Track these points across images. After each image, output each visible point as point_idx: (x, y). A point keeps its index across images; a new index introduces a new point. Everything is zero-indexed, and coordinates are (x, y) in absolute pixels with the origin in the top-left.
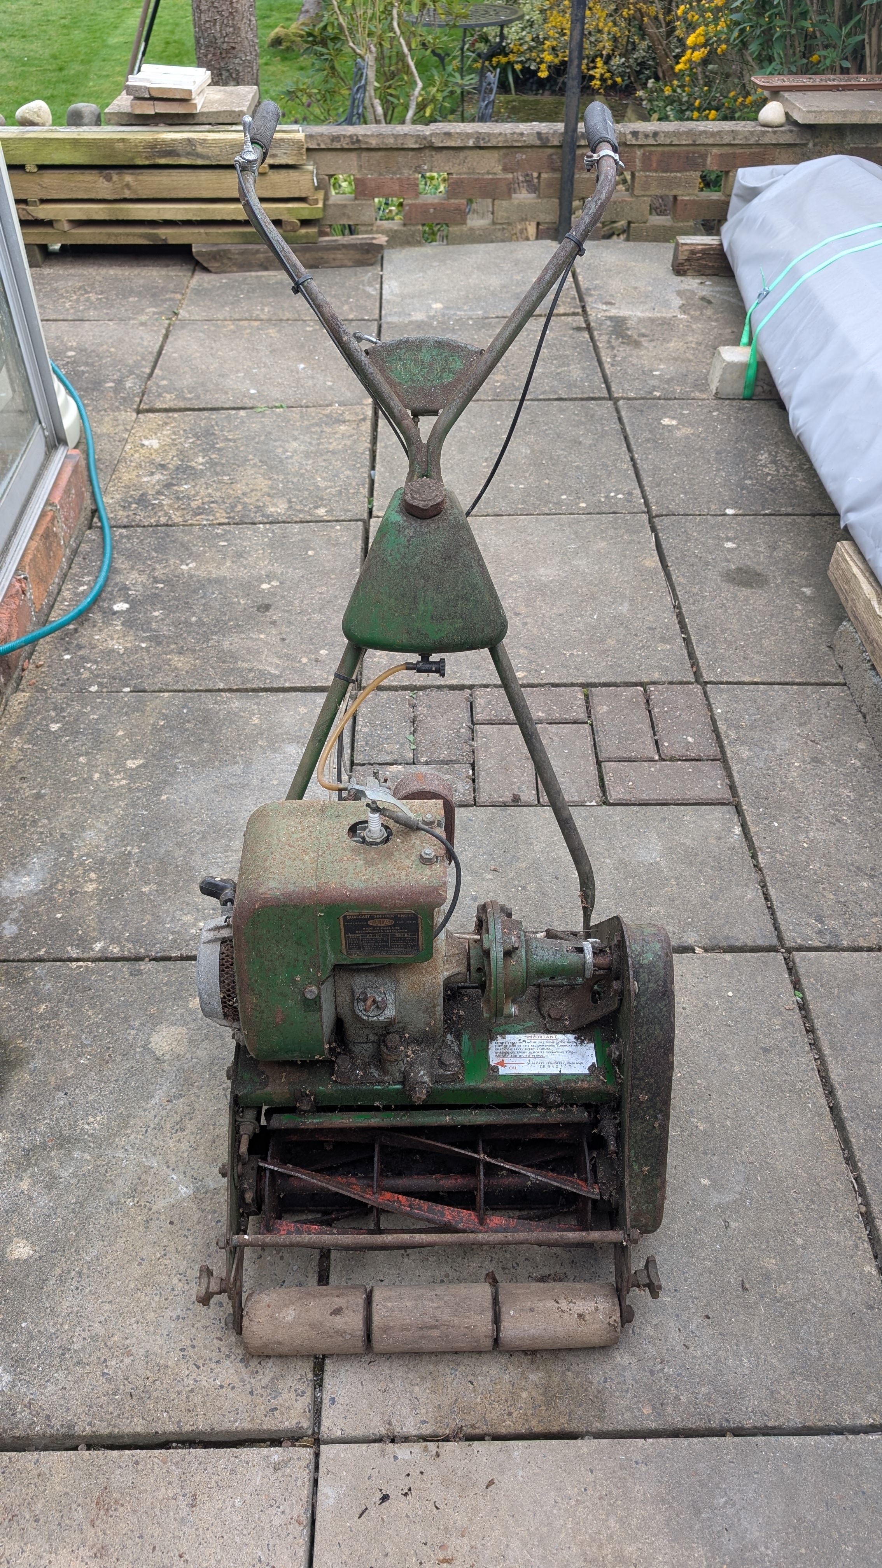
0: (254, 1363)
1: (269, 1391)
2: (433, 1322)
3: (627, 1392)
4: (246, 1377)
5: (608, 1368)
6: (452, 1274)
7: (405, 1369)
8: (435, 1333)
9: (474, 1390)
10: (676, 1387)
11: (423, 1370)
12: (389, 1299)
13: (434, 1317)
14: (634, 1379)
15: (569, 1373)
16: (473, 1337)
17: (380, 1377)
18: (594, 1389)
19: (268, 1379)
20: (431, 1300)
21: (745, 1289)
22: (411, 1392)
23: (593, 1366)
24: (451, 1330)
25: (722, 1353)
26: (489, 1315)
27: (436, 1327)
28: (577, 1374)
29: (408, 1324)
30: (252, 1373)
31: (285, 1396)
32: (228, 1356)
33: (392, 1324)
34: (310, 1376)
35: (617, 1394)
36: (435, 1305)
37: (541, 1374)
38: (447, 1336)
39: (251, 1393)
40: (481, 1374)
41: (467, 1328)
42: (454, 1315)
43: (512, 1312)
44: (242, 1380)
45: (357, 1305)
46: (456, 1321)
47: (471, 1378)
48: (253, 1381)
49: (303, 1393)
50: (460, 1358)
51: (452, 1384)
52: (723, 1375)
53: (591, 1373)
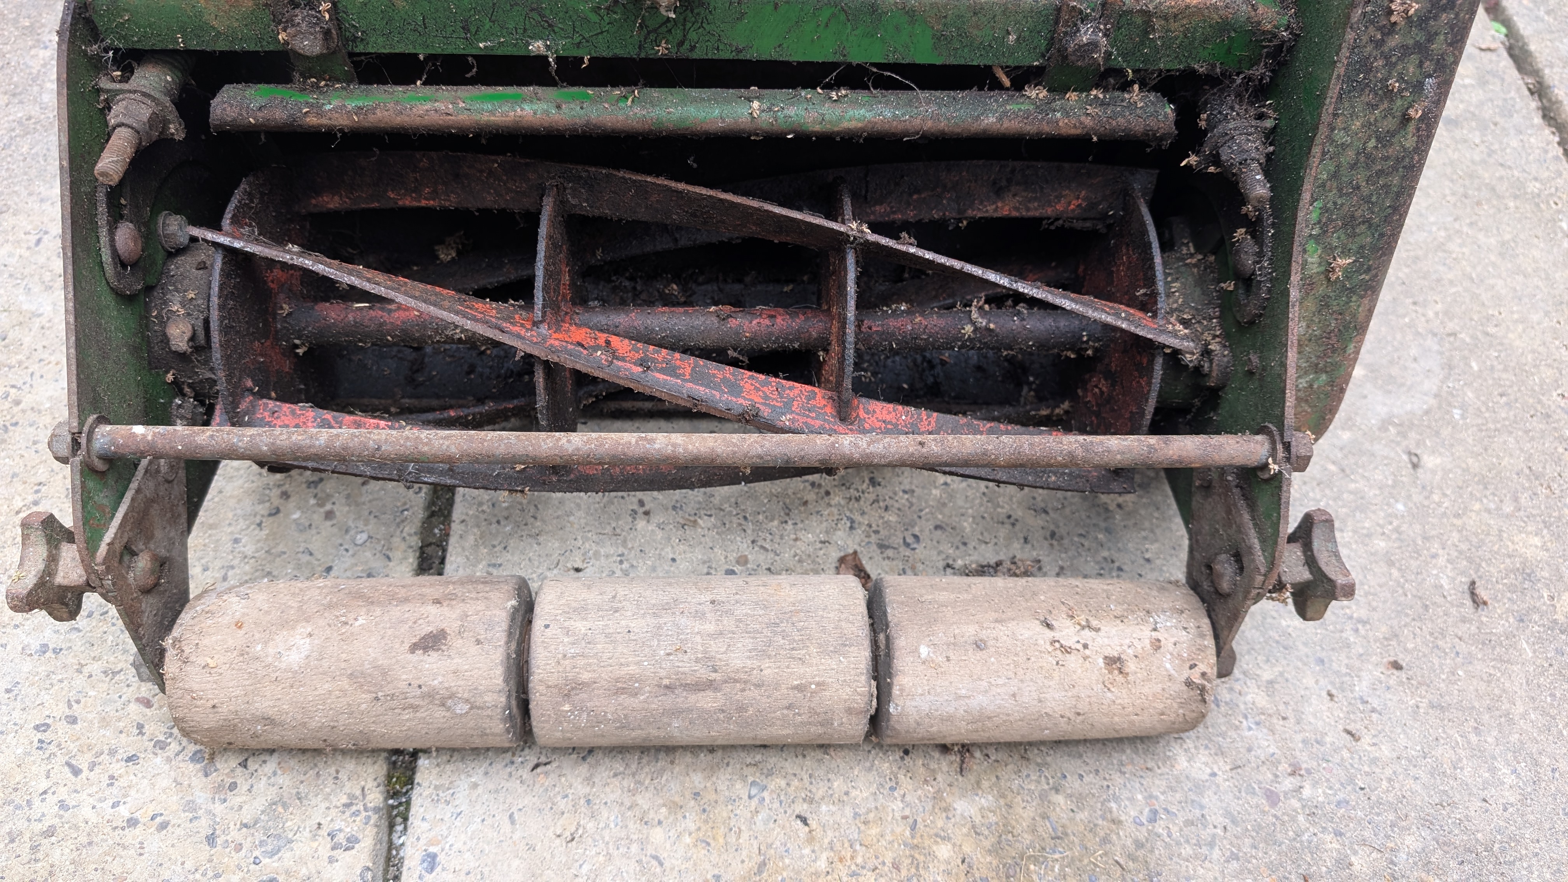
0: (226, 765)
1: (259, 836)
2: (703, 673)
3: (1211, 845)
4: (201, 796)
5: (1157, 785)
6: (755, 556)
7: (628, 782)
8: (707, 701)
9: (811, 839)
10: (1339, 834)
11: (675, 786)
12: (581, 611)
13: (707, 659)
14: (1228, 814)
15: (1060, 799)
16: (813, 712)
17: (562, 804)
18: (1125, 838)
19: (260, 803)
20: (699, 615)
21: (1477, 602)
22: (643, 843)
23: (1118, 779)
24: (752, 693)
25: (1445, 754)
26: (862, 655)
27: (710, 685)
28: (1080, 800)
29: (632, 677)
30: (219, 788)
31: (303, 846)
32: (161, 745)
33: (586, 676)
34: (376, 797)
35: (1187, 850)
36: (710, 627)
37: (986, 800)
38: (742, 709)
39: (211, 840)
40: (828, 797)
41: (799, 688)
42: (763, 654)
43: (924, 651)
44: (191, 806)
45: (490, 626)
46: (769, 669)
47: (801, 808)
48: (218, 808)
49: (352, 841)
50: (773, 760)
51: (751, 822)
52: (1452, 805)
53: (1116, 799)
